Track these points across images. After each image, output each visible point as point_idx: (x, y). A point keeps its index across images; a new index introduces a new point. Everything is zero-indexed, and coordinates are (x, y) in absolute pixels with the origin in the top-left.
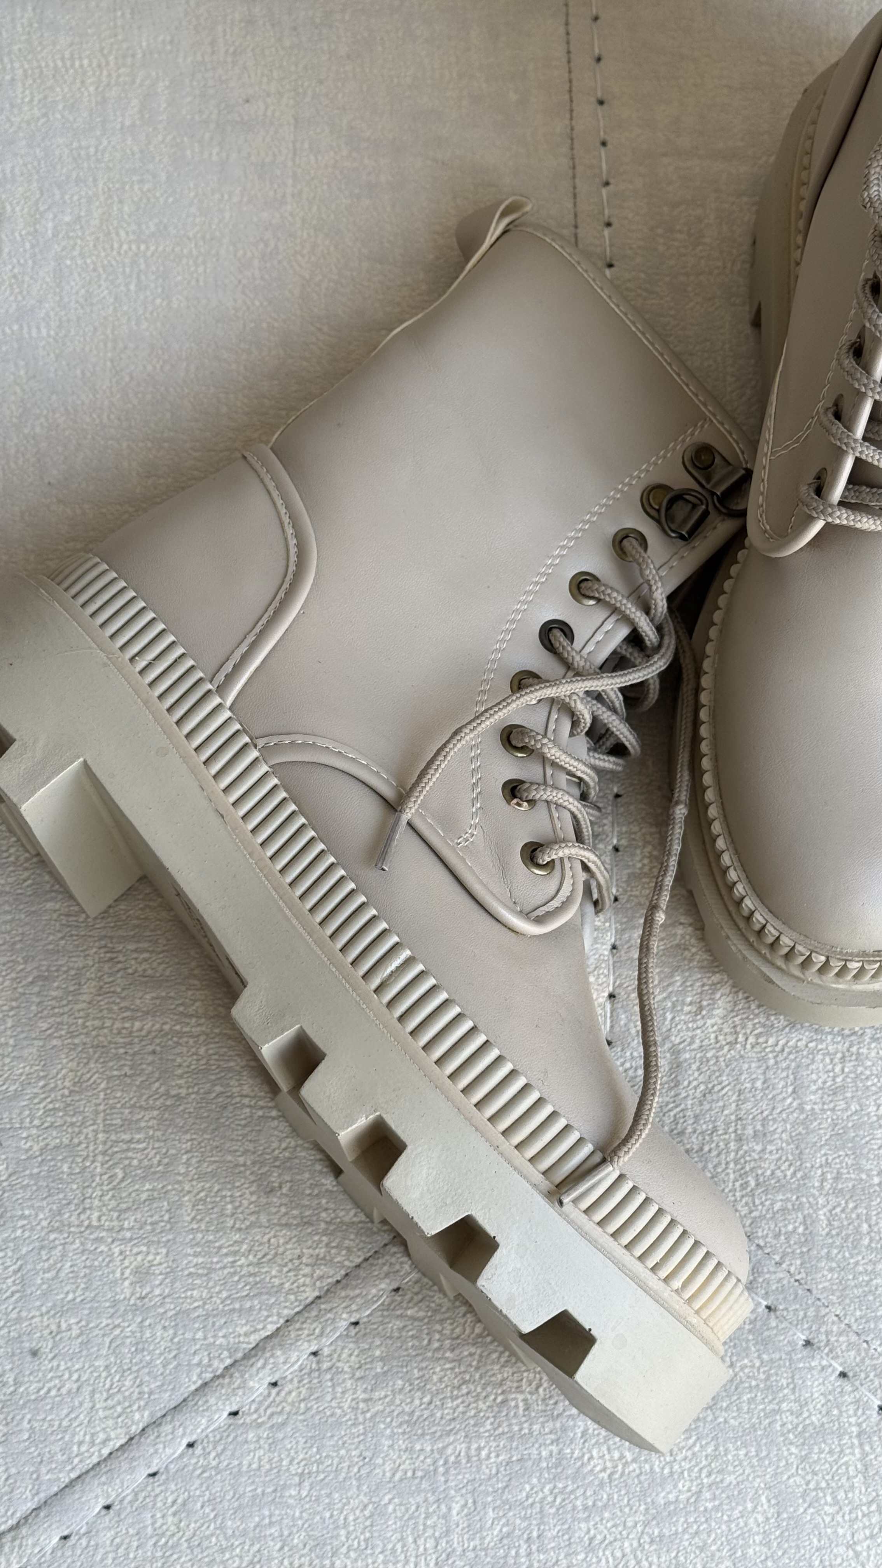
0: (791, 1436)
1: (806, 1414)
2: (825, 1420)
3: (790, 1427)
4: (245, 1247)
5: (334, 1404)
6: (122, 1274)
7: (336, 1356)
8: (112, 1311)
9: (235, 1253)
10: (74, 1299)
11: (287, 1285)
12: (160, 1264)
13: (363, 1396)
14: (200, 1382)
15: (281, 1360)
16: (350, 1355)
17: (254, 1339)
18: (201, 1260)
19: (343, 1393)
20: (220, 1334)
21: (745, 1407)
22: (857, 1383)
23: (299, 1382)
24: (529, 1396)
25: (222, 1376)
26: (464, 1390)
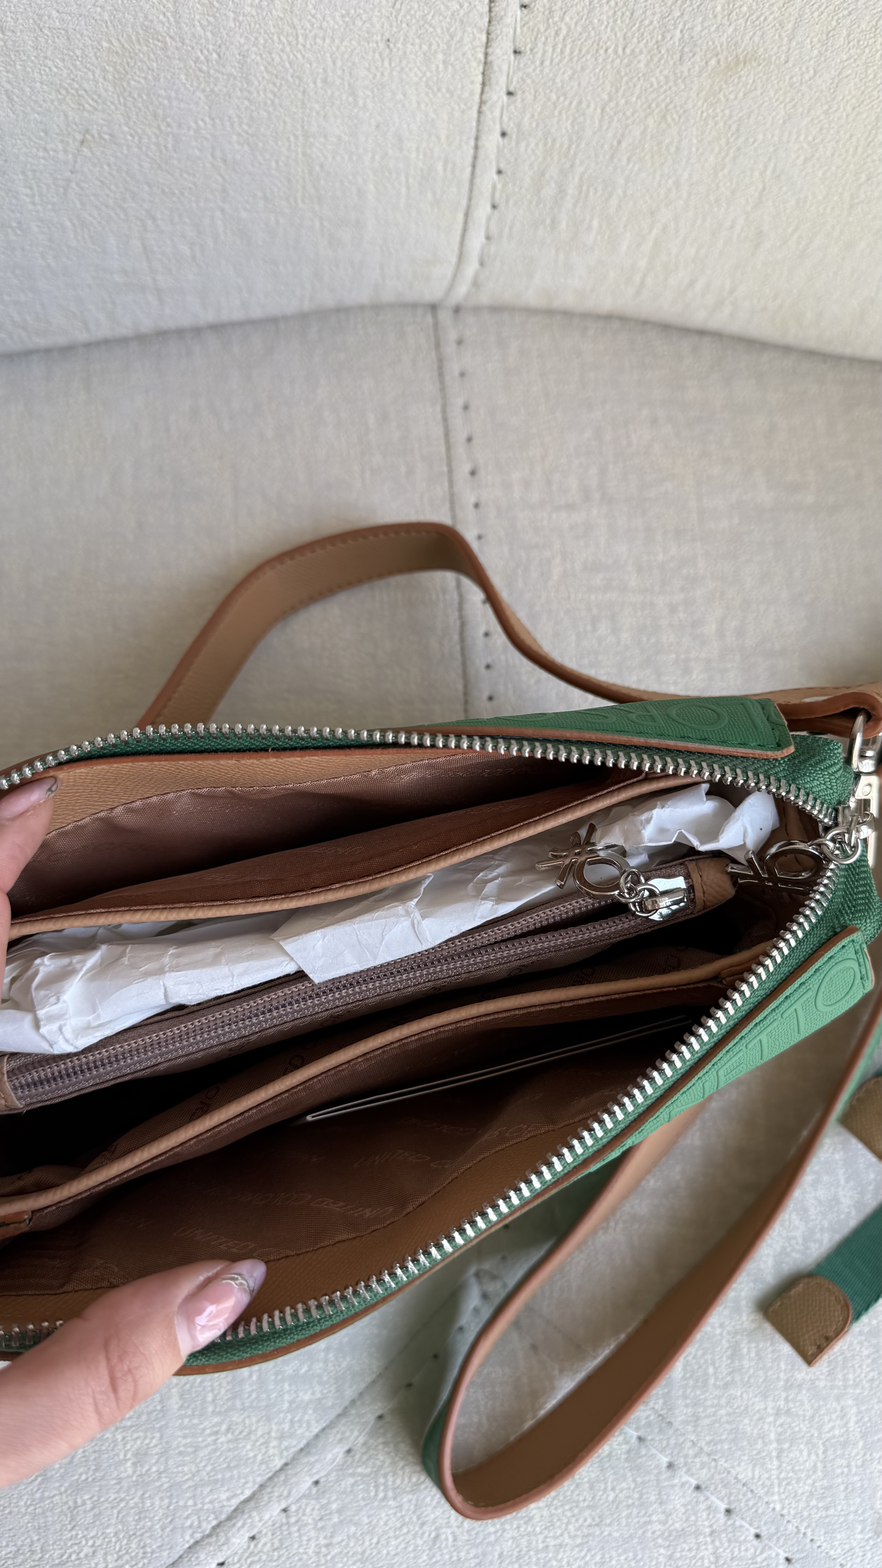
0: (660, 1541)
1: (670, 1522)
2: (685, 1525)
3: (658, 1533)
4: (224, 1427)
5: (301, 1551)
6: (125, 1455)
7: (301, 1511)
8: (118, 1487)
9: (217, 1433)
10: (87, 1479)
11: (259, 1457)
12: (156, 1446)
13: (323, 1542)
14: (192, 1541)
15: (257, 1519)
16: (313, 1510)
17: (235, 1502)
18: (189, 1440)
19: (309, 1540)
20: (207, 1500)
21: (624, 1522)
22: (708, 1494)
23: (273, 1535)
24: (456, 1529)
25: (209, 1536)
26: (405, 1530)
